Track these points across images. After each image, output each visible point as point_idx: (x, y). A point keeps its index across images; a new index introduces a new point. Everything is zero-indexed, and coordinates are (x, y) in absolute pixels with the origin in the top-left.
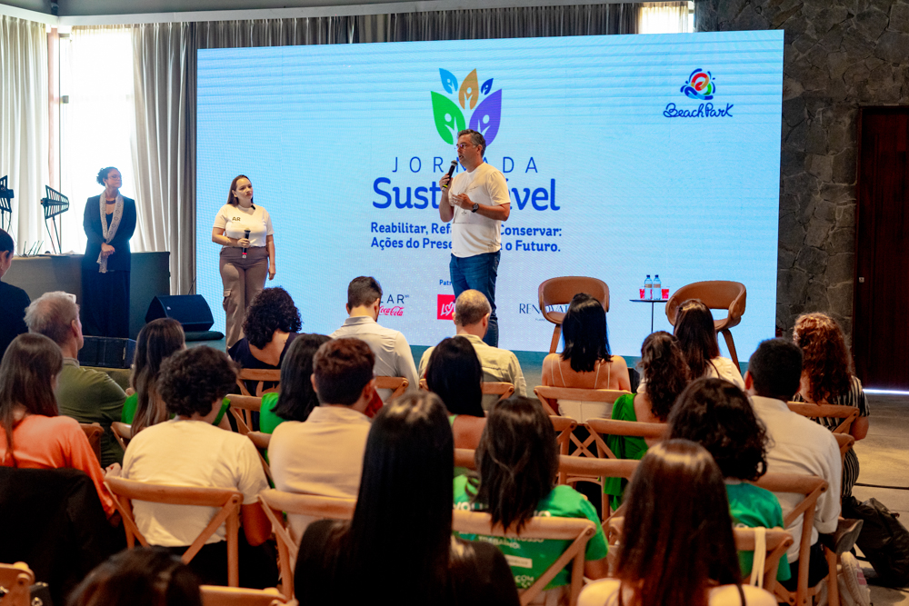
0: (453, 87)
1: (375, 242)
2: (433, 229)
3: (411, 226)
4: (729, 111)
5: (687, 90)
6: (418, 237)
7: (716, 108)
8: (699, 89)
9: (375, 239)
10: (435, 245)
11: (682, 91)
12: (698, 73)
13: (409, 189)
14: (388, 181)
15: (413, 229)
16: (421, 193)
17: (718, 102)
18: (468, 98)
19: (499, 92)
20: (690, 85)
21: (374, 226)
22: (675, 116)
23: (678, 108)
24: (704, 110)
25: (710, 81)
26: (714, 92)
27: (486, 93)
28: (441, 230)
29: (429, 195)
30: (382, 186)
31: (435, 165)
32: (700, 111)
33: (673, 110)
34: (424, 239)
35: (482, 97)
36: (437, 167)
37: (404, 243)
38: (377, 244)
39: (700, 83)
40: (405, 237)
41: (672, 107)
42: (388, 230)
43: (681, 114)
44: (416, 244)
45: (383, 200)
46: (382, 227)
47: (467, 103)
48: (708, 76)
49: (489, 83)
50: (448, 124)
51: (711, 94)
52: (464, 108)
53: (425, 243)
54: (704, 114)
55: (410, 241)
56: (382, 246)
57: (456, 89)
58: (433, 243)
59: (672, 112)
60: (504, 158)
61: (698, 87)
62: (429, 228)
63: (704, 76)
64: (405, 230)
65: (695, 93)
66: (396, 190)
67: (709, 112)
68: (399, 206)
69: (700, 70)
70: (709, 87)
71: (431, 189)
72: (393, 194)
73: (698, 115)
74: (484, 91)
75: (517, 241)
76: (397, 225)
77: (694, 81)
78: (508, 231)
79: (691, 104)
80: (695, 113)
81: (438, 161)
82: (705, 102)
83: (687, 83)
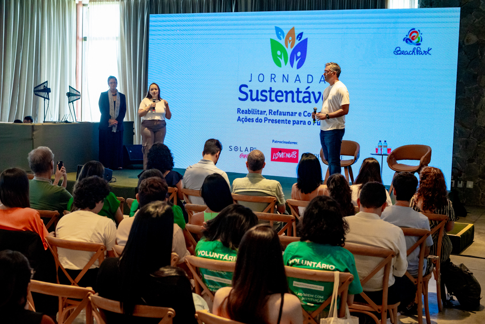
0: (282, 37)
1: (239, 119)
2: (270, 112)
3: (258, 111)
4: (429, 52)
5: (407, 40)
6: (262, 117)
7: (422, 50)
8: (413, 40)
9: (239, 117)
10: (270, 121)
11: (404, 40)
12: (413, 31)
13: (257, 91)
14: (246, 86)
15: (259, 112)
16: (264, 93)
17: (423, 47)
18: (290, 42)
19: (306, 40)
20: (408, 37)
21: (239, 110)
22: (400, 54)
23: (402, 50)
24: (415, 51)
25: (420, 35)
26: (421, 41)
27: (299, 40)
28: (274, 113)
29: (268, 94)
30: (243, 89)
31: (271, 78)
32: (413, 52)
33: (399, 51)
34: (265, 118)
35: (297, 42)
36: (272, 79)
37: (254, 120)
38: (240, 120)
39: (414, 36)
40: (255, 117)
41: (398, 49)
42: (246, 113)
43: (403, 53)
44: (261, 121)
45: (244, 96)
46: (243, 111)
47: (289, 45)
48: (418, 32)
49: (301, 34)
50: (279, 56)
51: (420, 42)
52: (287, 47)
53: (266, 119)
54: (416, 53)
55: (257, 119)
56: (243, 121)
57: (283, 38)
58: (269, 120)
59: (398, 52)
60: (308, 75)
61: (413, 38)
62: (267, 112)
63: (416, 32)
64: (255, 112)
65: (411, 42)
66: (251, 91)
67: (419, 52)
68: (252, 100)
69: (414, 29)
70: (419, 38)
71: (269, 91)
72: (249, 94)
73: (412, 54)
74: (298, 39)
76: (251, 110)
77: (411, 35)
78: (309, 115)
79: (409, 47)
80: (411, 53)
81: (273, 76)
82: (416, 47)
83: (407, 36)
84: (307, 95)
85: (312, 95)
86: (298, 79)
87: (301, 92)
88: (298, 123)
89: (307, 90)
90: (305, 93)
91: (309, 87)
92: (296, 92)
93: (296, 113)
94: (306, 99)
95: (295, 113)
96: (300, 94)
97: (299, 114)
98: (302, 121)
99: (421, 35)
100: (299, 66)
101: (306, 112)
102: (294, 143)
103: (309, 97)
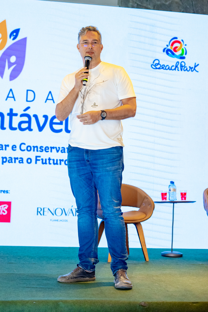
5: (167, 51)
8: (176, 51)
12: (175, 41)
17: (189, 62)
19: (25, 40)
20: (169, 47)
22: (159, 68)
23: (161, 63)
24: (179, 66)
26: (186, 54)
27: (14, 39)
32: (176, 67)
33: (158, 64)
39: (176, 47)
41: (157, 62)
43: (163, 67)
49: (17, 32)
54: (179, 69)
59: (156, 66)
60: (28, 90)
63: (179, 42)
65: (173, 54)
67: (183, 68)
69: (176, 38)
70: (183, 50)
74: (12, 37)
75: (37, 157)
77: (172, 45)
78: (29, 148)
79: (171, 61)
80: (173, 68)
82: (180, 61)
83: (167, 46)
84: (26, 119)
85: (33, 120)
86: (11, 95)
87: (16, 115)
88: (11, 160)
89: (27, 112)
90: (22, 115)
91: (28, 108)
92: (8, 114)
93: (8, 146)
94: (24, 126)
95: (6, 146)
96: (14, 117)
97: (13, 148)
98: (17, 158)
99: (185, 47)
100: (13, 76)
101: (24, 144)
102: (4, 191)
103: (29, 122)
